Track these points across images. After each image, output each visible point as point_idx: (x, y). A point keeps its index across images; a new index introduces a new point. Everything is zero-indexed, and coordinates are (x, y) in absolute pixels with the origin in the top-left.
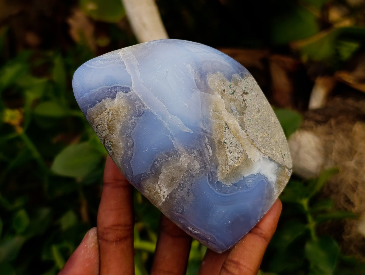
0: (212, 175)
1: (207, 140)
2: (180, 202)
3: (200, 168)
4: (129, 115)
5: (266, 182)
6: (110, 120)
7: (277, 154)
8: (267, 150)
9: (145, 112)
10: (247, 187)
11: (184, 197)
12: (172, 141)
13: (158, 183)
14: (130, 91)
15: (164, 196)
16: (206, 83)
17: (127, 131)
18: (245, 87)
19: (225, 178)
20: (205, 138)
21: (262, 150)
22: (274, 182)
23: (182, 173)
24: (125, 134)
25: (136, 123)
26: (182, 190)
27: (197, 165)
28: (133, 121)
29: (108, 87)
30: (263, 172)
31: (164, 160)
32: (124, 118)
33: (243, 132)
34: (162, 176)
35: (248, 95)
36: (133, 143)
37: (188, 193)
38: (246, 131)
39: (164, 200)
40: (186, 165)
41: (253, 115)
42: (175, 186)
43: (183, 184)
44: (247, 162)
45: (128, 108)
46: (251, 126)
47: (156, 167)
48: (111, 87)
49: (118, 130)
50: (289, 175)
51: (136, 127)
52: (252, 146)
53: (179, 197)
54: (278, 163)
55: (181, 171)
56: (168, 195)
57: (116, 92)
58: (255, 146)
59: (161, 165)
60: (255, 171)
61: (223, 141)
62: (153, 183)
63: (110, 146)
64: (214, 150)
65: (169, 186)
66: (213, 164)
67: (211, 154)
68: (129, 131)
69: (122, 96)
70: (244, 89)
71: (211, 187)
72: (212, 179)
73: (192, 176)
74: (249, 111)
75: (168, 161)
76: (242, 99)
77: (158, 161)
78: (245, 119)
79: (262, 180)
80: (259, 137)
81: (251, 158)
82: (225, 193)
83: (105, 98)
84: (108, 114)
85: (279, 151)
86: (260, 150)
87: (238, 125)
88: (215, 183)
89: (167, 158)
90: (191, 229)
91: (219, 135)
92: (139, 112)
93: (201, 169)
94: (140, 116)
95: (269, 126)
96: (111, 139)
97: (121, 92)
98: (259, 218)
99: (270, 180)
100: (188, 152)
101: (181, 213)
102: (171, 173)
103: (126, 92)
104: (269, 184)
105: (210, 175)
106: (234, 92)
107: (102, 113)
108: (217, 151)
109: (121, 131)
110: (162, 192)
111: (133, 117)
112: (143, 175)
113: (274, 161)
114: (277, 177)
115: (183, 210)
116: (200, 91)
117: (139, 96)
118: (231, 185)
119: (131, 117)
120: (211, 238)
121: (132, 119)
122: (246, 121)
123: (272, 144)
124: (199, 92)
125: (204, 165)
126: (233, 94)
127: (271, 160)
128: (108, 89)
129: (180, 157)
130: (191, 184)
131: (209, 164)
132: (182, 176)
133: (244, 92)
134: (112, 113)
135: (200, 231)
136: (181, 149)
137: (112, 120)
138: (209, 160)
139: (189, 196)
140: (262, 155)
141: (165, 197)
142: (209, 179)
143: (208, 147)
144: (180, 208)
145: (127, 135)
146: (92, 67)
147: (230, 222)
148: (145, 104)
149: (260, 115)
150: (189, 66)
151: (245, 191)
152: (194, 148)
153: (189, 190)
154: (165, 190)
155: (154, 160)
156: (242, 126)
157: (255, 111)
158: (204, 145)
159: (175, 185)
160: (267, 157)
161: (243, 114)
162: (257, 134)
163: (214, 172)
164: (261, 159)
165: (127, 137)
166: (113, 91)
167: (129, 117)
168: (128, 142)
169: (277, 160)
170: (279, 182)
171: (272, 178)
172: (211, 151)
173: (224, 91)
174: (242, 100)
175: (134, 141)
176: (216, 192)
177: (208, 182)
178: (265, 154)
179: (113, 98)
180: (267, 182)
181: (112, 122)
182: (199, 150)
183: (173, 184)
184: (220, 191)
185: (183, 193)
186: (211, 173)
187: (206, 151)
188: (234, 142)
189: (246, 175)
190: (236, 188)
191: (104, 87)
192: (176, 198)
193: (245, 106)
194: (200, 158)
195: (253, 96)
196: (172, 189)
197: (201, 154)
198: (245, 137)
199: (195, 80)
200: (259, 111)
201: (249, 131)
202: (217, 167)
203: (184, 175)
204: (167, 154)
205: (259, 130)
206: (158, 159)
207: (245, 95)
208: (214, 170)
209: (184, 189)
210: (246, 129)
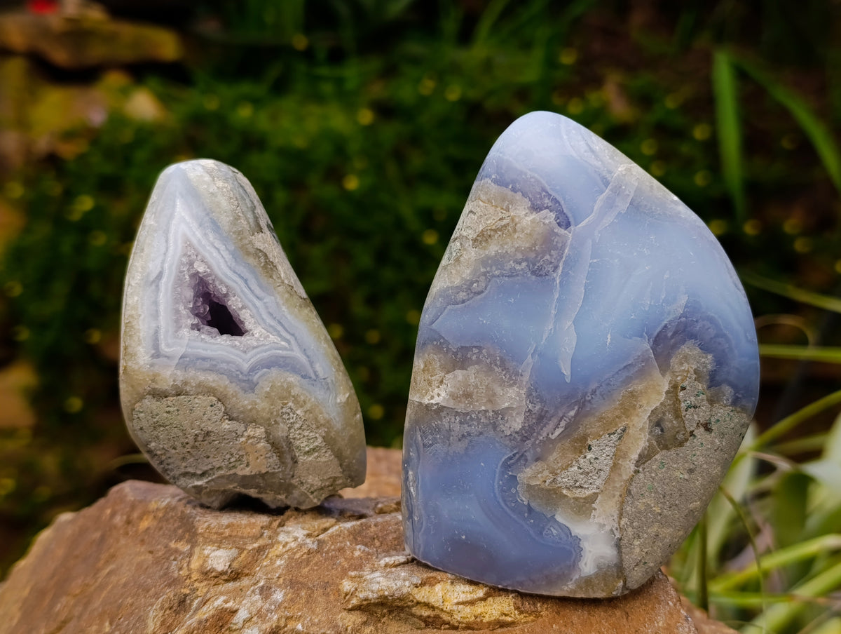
0: (519, 460)
1: (572, 413)
2: (439, 431)
3: (517, 433)
4: (522, 253)
5: (572, 560)
6: (494, 227)
7: (638, 550)
8: (630, 529)
9: (547, 277)
10: (541, 533)
11: (453, 433)
12: (530, 356)
13: (447, 373)
14: (566, 228)
15: (432, 397)
16: (675, 347)
17: (494, 268)
18: (718, 421)
19: (529, 486)
20: (573, 409)
21: (624, 521)
22: (582, 575)
23: (489, 407)
24: (488, 269)
25: (517, 275)
26: (461, 423)
27: (517, 423)
28: (518, 267)
29: (548, 188)
30: (585, 545)
31: (488, 361)
32: (513, 250)
33: (633, 467)
34: (459, 374)
35: (707, 435)
36: (482, 292)
37: (463, 436)
38: (638, 472)
39: (426, 401)
40: (507, 404)
41: (675, 466)
42: (461, 408)
43: (472, 419)
44: (584, 507)
45: (535, 245)
46: (653, 475)
47: (469, 356)
48: (550, 192)
49: (487, 252)
50: (614, 593)
51: (511, 279)
52: (617, 498)
53: (447, 426)
54: (621, 561)
55: (490, 401)
56: (438, 404)
57: (547, 208)
58: (622, 503)
59: (478, 362)
60: (579, 529)
61: (589, 442)
62: (440, 366)
63: (454, 254)
64: (562, 437)
65: (453, 396)
66: (539, 450)
67: (553, 437)
68: (497, 273)
69: (547, 221)
70: (713, 419)
71: (498, 471)
72: (513, 464)
73: (495, 426)
74: (678, 454)
75: (491, 370)
76: (692, 429)
77: (480, 352)
78: (658, 457)
79: (571, 550)
80: (644, 501)
81: (595, 509)
82: (505, 501)
83: (524, 195)
84: (502, 219)
85: (645, 550)
86: (621, 516)
87: (639, 451)
88: (510, 473)
89: (496, 365)
90: (411, 478)
91: (594, 430)
92: (540, 269)
93: (516, 436)
94: (533, 273)
95: (676, 505)
96: (465, 250)
97: (553, 215)
98: (505, 584)
99: (582, 565)
100: (529, 395)
101: (424, 445)
102: (476, 387)
103: (559, 224)
104: (574, 566)
105: (517, 456)
106: (695, 407)
107: (497, 207)
108: (567, 443)
109: (488, 257)
110: (436, 391)
111: (524, 264)
112: (442, 341)
113: (620, 552)
114: (597, 574)
115: (431, 445)
116: (652, 348)
117: (566, 251)
118: (526, 503)
119: (523, 260)
120: (418, 521)
121: (520, 264)
122: (656, 460)
123: (649, 531)
124: (646, 346)
125: (526, 434)
126: (689, 407)
127: (618, 545)
128: (544, 190)
129: (511, 386)
130: (481, 433)
131: (534, 444)
132: (483, 408)
133: (707, 424)
134: (508, 224)
135: (417, 494)
136: (526, 378)
137: (495, 231)
138: (541, 438)
139: (460, 440)
140: (616, 525)
141: (433, 401)
142: (510, 458)
143: (563, 424)
144: (430, 437)
145: (488, 272)
146: (565, 137)
147: (464, 537)
148: (561, 268)
149: (686, 477)
150: (683, 300)
151: (531, 532)
152: (542, 401)
153: (469, 434)
154: (443, 394)
155: (478, 344)
156: (644, 458)
157: (686, 465)
158: (561, 414)
159: (463, 405)
160: (618, 536)
161: (666, 448)
162: (647, 493)
163: (526, 460)
164: (608, 528)
165: (485, 274)
166: (546, 201)
167: (519, 256)
168: (477, 281)
169: (626, 557)
170: (588, 582)
171: (587, 567)
172: (558, 432)
173: (683, 389)
174: (688, 430)
175: (487, 292)
176: (496, 484)
177: (503, 460)
178: (621, 529)
179: (536, 208)
180: (574, 562)
181: (492, 233)
182: (547, 411)
183: (460, 402)
184: (503, 491)
185: (457, 427)
186: (522, 455)
187: (551, 425)
188: (605, 462)
189: (559, 518)
190: (526, 515)
191: (542, 180)
192: (441, 421)
193: (681, 444)
194: (534, 421)
195: (712, 443)
196: (451, 404)
197: (541, 418)
198: (625, 477)
199: (666, 326)
200: (691, 471)
201: (641, 476)
202: (537, 460)
203: (486, 411)
204: (502, 360)
205: (656, 492)
206: (484, 351)
207: (702, 429)
208: (529, 458)
209: (466, 425)
210: (641, 470)
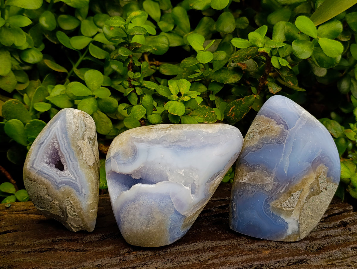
0: (270, 199)
1: (287, 185)
2: (245, 190)
3: (270, 191)
4: (274, 137)
5: (285, 230)
6: (265, 129)
7: (304, 227)
8: (302, 220)
9: (281, 144)
10: (276, 221)
11: (249, 191)
12: (275, 167)
13: (248, 173)
14: (287, 130)
15: (242, 180)
16: (318, 165)
17: (265, 141)
18: (329, 187)
19: (273, 207)
20: (288, 184)
21: (301, 217)
22: (288, 234)
23: (261, 183)
24: (263, 141)
25: (272, 143)
26: (252, 188)
27: (270, 188)
28: (272, 141)
29: (282, 118)
30: (289, 225)
31: (262, 169)
32: (271, 136)
33: (304, 201)
34: (252, 173)
35: (326, 191)
36: (261, 148)
37: (253, 192)
38: (306, 202)
39: (240, 181)
40: (267, 182)
41: (316, 201)
42: (252, 183)
43: (256, 187)
44: (289, 213)
45: (278, 135)
46: (310, 203)
47: (255, 167)
48: (283, 119)
49: (263, 136)
50: (296, 240)
51: (270, 145)
52: (299, 211)
53: (247, 189)
54: (299, 230)
55: (262, 181)
56: (244, 182)
57: (282, 124)
58: (301, 212)
59: (259, 169)
60: (287, 220)
61: (292, 194)
62: (246, 170)
63: (251, 137)
64: (284, 192)
65: (250, 180)
66: (277, 196)
67: (281, 192)
68: (266, 143)
69: (282, 128)
70: (328, 187)
71: (264, 202)
72: (268, 200)
73: (263, 189)
74: (317, 197)
75: (263, 172)
76: (322, 189)
77: (259, 166)
78: (312, 198)
79: (285, 226)
80: (307, 211)
81: (293, 214)
82: (265, 212)
83: (275, 120)
84: (268, 127)
85: (306, 227)
86: (300, 216)
87: (306, 196)
88: (267, 203)
89: (264, 170)
90: (234, 205)
91: (294, 190)
92: (279, 142)
93: (270, 192)
94: (277, 143)
95: (316, 213)
96: (255, 136)
97: (283, 126)
98: (263, 238)
99: (287, 231)
100: (274, 179)
101: (239, 195)
102: (258, 177)
103: (285, 128)
104: (285, 232)
105: (270, 198)
106: (323, 183)
107: (266, 123)
108: (285, 194)
109: (263, 138)
110: (244, 178)
111: (274, 140)
112: (247, 163)
113: (299, 227)
114: (292, 234)
115: (242, 195)
116: (311, 165)
117: (287, 136)
118: (272, 212)
119: (274, 139)
120: (236, 219)
121: (273, 140)
122: (311, 199)
123: (308, 221)
124: (310, 164)
125: (272, 192)
126: (321, 183)
127: (299, 225)
128: (281, 119)
129: (269, 177)
130: (258, 191)
131: (275, 194)
132: (260, 183)
133: (326, 188)
134: (270, 128)
135: (236, 210)
136: (274, 174)
137: (266, 130)
138: (277, 192)
139: (251, 193)
140: (299, 219)
141: (242, 181)
142: (267, 199)
143: (284, 188)
144: (241, 192)
145: (263, 142)
146: (287, 103)
147: (251, 223)
148: (285, 141)
149: (319, 204)
150: (320, 151)
151: (273, 221)
152: (278, 181)
153: (255, 191)
154: (246, 179)
155: (259, 164)
156: (308, 198)
157: (320, 200)
158: (284, 185)
159: (253, 183)
160: (299, 222)
161: (314, 195)
162: (308, 209)
163: (272, 199)
164: (296, 220)
165: (262, 143)
166: (282, 122)
167: (273, 138)
168: (259, 145)
169: (301, 229)
170: (289, 236)
171: (289, 232)
172: (283, 190)
173: (320, 177)
174: (321, 190)
175: (262, 148)
176: (263, 206)
177: (265, 199)
178: (300, 220)
179: (278, 124)
180: (285, 231)
181: (265, 131)
182: (280, 184)
183: (252, 181)
184: (265, 208)
185: (251, 189)
186: (271, 198)
187: (281, 188)
188: (296, 200)
189: (282, 217)
190: (272, 216)
191: (280, 116)
192: (245, 187)
193: (318, 194)
194: (276, 187)
195: (327, 194)
196: (249, 182)
197: (278, 186)
198: (302, 204)
199: (315, 159)
200: (321, 202)
201: (307, 204)
202: (276, 199)
203: (260, 184)
204: (266, 169)
205: (311, 209)
206: (261, 166)
207: (325, 190)
208: (273, 199)
209: (254, 189)
210: (307, 202)
